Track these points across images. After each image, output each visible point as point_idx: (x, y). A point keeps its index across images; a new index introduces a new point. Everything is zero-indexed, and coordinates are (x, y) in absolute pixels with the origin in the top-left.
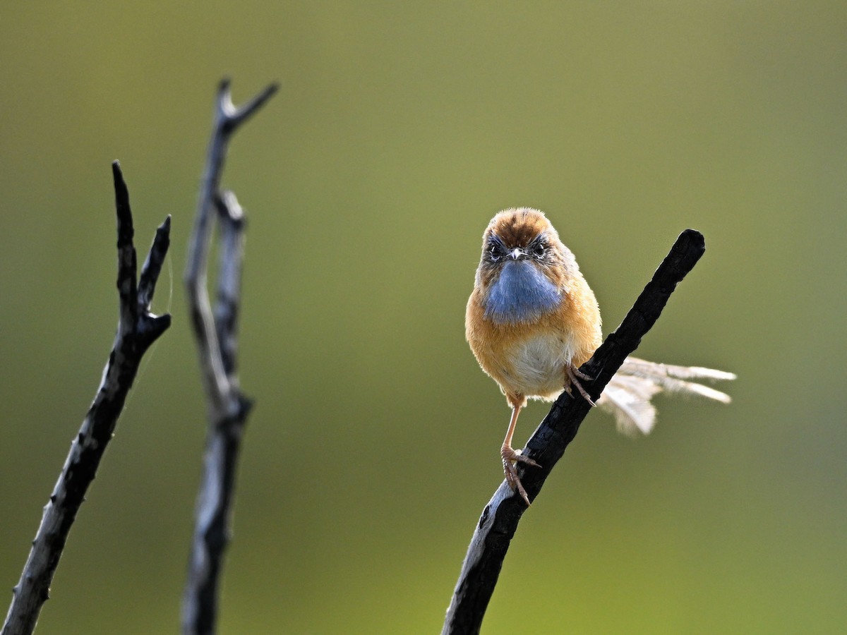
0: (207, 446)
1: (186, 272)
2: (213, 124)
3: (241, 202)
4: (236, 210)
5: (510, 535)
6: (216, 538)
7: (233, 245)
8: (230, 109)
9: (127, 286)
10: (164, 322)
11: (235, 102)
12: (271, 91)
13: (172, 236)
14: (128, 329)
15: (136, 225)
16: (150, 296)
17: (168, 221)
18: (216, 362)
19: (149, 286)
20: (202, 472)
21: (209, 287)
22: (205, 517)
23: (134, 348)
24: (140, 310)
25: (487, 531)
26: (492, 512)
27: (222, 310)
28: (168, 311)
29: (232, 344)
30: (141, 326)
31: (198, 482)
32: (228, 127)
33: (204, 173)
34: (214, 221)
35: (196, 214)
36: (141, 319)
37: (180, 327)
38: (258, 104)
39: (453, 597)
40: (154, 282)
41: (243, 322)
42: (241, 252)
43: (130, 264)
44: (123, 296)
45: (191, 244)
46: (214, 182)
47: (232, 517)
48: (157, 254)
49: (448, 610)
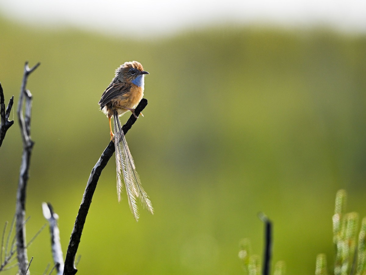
0: (23, 154)
1: (17, 110)
2: (24, 73)
3: (31, 92)
4: (30, 94)
5: (99, 176)
6: (25, 177)
7: (29, 104)
8: (28, 69)
9: (3, 113)
10: (12, 123)
11: (29, 67)
12: (38, 65)
13: (14, 101)
14: (3, 124)
15: (5, 98)
16: (8, 116)
17: (13, 97)
18: (25, 133)
19: (8, 113)
20: (22, 160)
21: (23, 114)
22: (22, 171)
23: (4, 129)
24: (6, 120)
25: (94, 174)
26: (95, 170)
27: (26, 120)
28: (13, 120)
29: (29, 128)
30: (6, 124)
31: (21, 163)
32: (28, 74)
33: (22, 85)
34: (24, 97)
35: (20, 95)
36: (6, 122)
37: (16, 124)
38: (35, 68)
39: (85, 191)
40: (9, 113)
41: (32, 123)
42: (31, 105)
43: (3, 108)
44: (2, 116)
45: (18, 103)
46: (24, 87)
47: (30, 172)
48: (10, 105)
49: (84, 194)
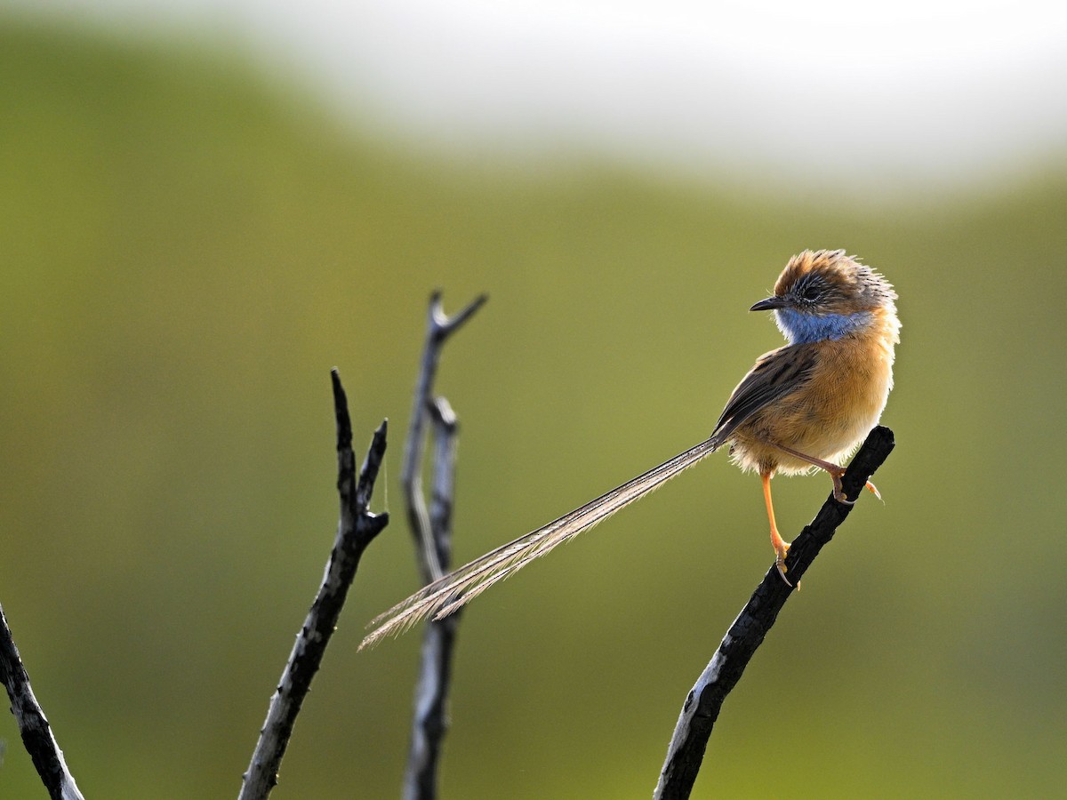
0: (424, 638)
1: (402, 474)
2: (425, 333)
3: (454, 408)
4: (449, 415)
5: (714, 718)
6: (434, 726)
7: (447, 447)
8: (442, 319)
9: (347, 487)
10: (382, 521)
11: (446, 312)
12: (481, 301)
13: (388, 439)
14: (349, 527)
15: (354, 429)
16: (368, 498)
17: (385, 425)
18: (432, 559)
19: (368, 486)
20: (420, 664)
21: (424, 489)
22: (424, 706)
23: (354, 546)
24: (359, 510)
25: (692, 714)
26: (696, 697)
27: (437, 510)
28: (387, 510)
29: (447, 541)
30: (361, 525)
31: (418, 674)
32: (440, 336)
33: (418, 379)
34: (428, 424)
35: (411, 419)
36: (360, 518)
37: (398, 526)
38: (469, 314)
39: (661, 777)
40: (372, 483)
41: (457, 522)
42: (453, 456)
43: (349, 466)
44: (343, 497)
45: (407, 447)
46: (427, 388)
47: (449, 705)
48: (374, 456)
49: (656, 790)
